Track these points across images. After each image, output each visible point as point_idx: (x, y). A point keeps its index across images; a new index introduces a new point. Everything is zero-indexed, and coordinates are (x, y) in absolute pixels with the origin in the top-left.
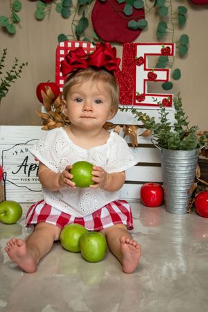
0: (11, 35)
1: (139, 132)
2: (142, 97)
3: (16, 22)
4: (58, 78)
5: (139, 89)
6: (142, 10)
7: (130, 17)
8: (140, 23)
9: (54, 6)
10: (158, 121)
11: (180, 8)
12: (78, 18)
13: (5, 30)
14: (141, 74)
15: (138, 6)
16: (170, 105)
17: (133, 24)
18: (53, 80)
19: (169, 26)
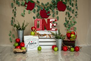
0: (24, 17)
1: (51, 36)
2: (51, 29)
3: (24, 14)
4: (35, 26)
5: (51, 27)
6: (49, 12)
7: (47, 13)
8: (49, 14)
9: (32, 11)
10: (55, 34)
11: (57, 11)
12: (37, 13)
13: (22, 16)
14: (51, 25)
15: (48, 11)
16: (57, 30)
17: (48, 14)
18: (34, 26)
19: (55, 15)
